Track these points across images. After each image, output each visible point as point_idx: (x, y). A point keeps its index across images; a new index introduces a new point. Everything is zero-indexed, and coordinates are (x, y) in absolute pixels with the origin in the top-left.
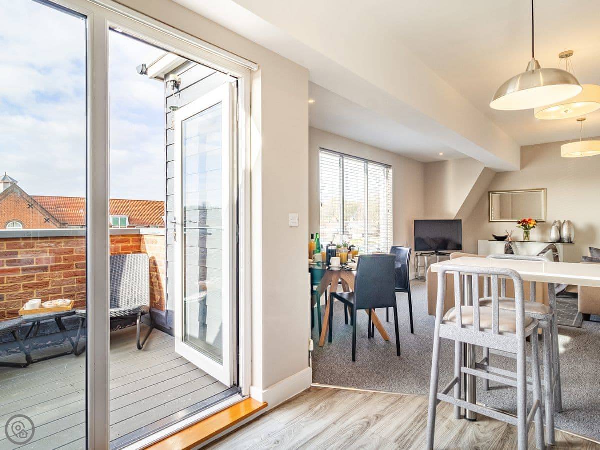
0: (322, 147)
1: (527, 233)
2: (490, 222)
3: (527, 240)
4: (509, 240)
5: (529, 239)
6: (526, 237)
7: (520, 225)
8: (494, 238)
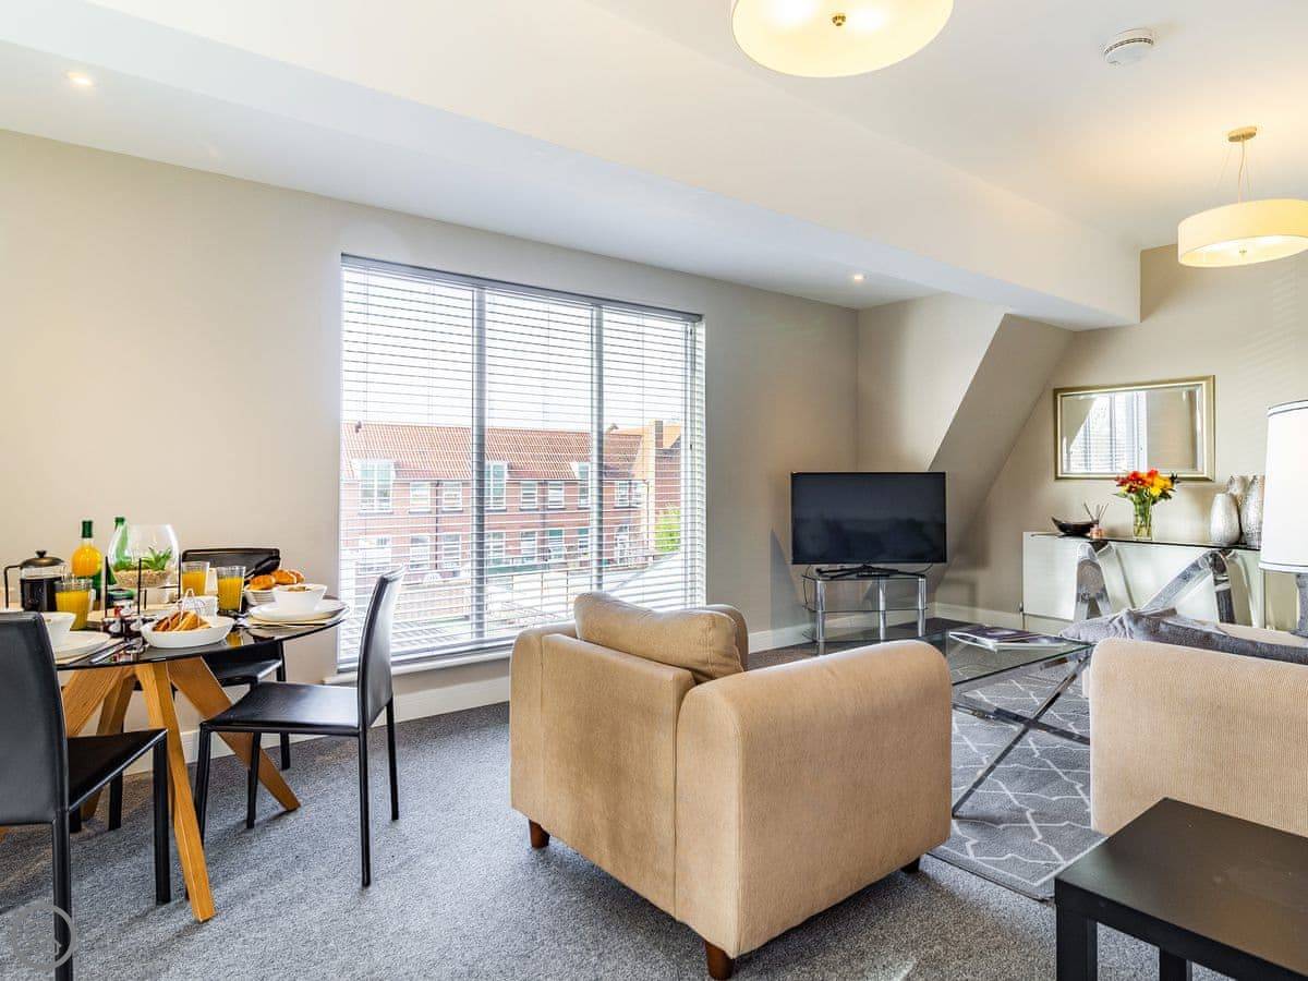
0: (345, 252)
1: (1144, 513)
2: (1057, 478)
3: (1142, 535)
4: (1094, 534)
5: (1148, 534)
6: (1141, 526)
7: (1123, 489)
8: (1056, 528)
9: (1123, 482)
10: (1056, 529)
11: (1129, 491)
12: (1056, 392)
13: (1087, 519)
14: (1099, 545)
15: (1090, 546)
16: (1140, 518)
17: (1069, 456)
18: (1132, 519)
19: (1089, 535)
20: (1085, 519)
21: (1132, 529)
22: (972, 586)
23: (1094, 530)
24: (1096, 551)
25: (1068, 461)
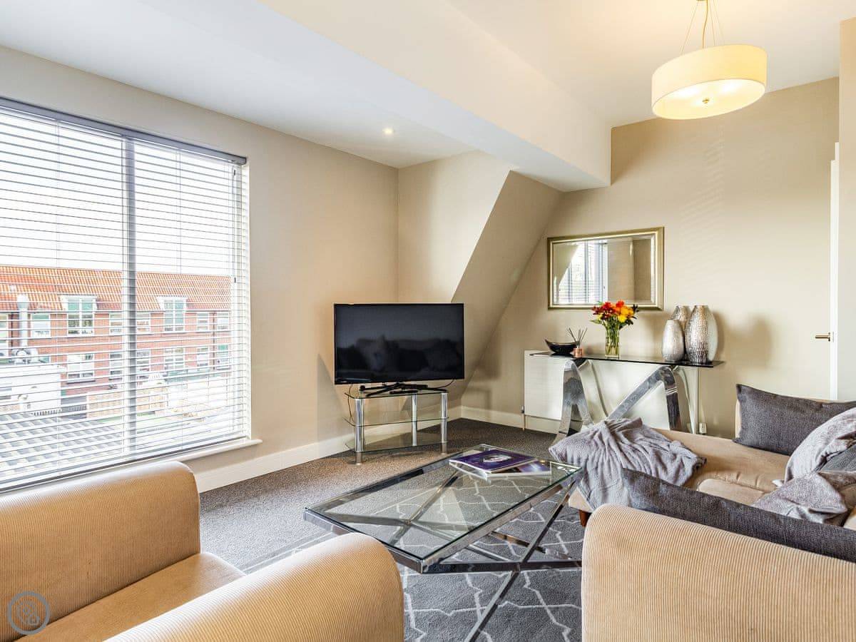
1: (613, 337)
2: (550, 309)
3: (612, 354)
4: (576, 352)
5: (617, 353)
6: (611, 347)
7: (598, 317)
8: (548, 348)
9: (598, 311)
10: (548, 350)
11: (602, 318)
12: (549, 240)
13: (571, 341)
14: (579, 361)
15: (573, 362)
16: (610, 340)
17: (558, 292)
18: (604, 341)
19: (572, 353)
20: (570, 340)
21: (604, 348)
22: (488, 393)
23: (577, 349)
24: (578, 366)
25: (558, 295)
